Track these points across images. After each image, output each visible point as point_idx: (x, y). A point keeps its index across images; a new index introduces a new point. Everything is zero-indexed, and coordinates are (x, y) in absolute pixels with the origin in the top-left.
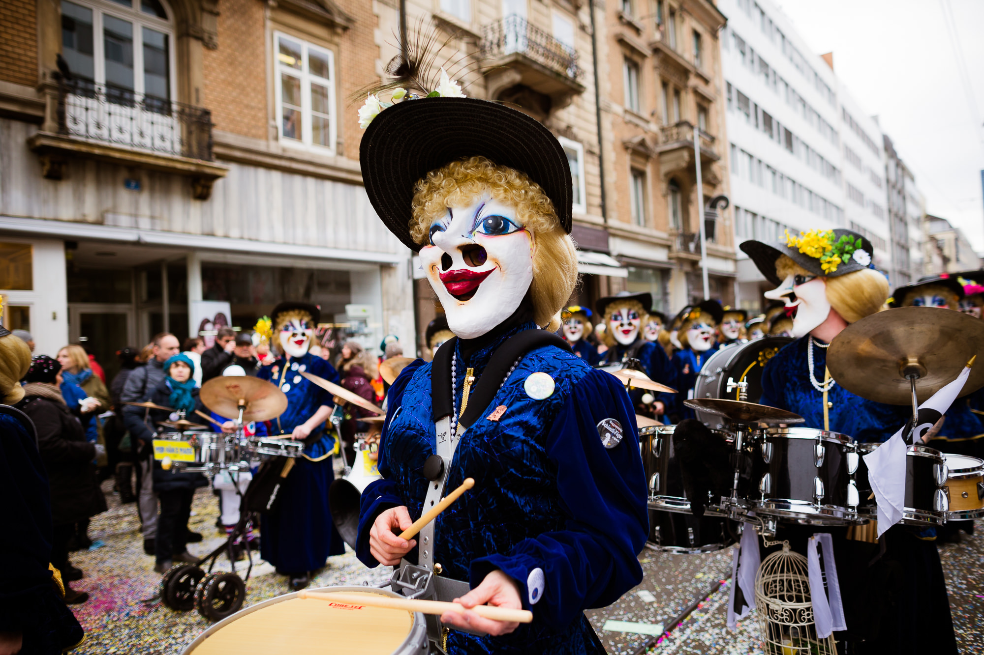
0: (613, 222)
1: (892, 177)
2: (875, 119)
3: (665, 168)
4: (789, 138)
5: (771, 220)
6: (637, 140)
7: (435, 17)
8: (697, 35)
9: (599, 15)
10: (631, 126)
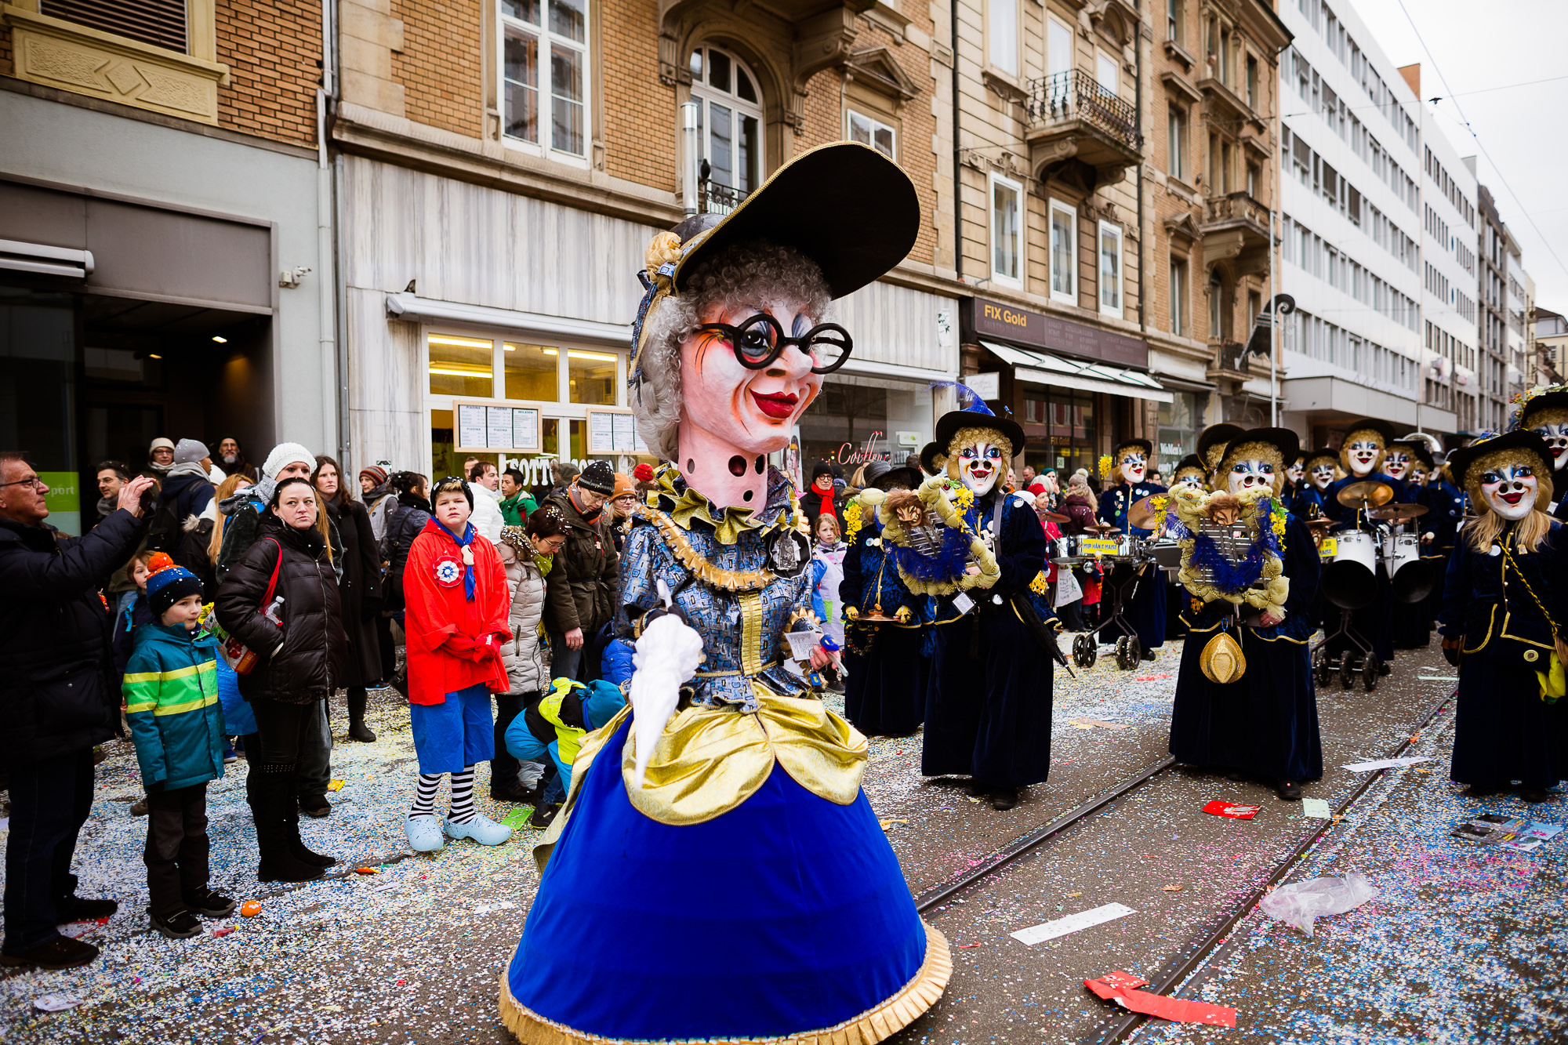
0: (1150, 330)
1: (1489, 253)
2: (1470, 162)
3: (1209, 256)
4: (1354, 203)
5: (1327, 323)
6: (1180, 219)
7: (985, 74)
8: (1251, 62)
9: (1146, 49)
10: (1174, 198)
